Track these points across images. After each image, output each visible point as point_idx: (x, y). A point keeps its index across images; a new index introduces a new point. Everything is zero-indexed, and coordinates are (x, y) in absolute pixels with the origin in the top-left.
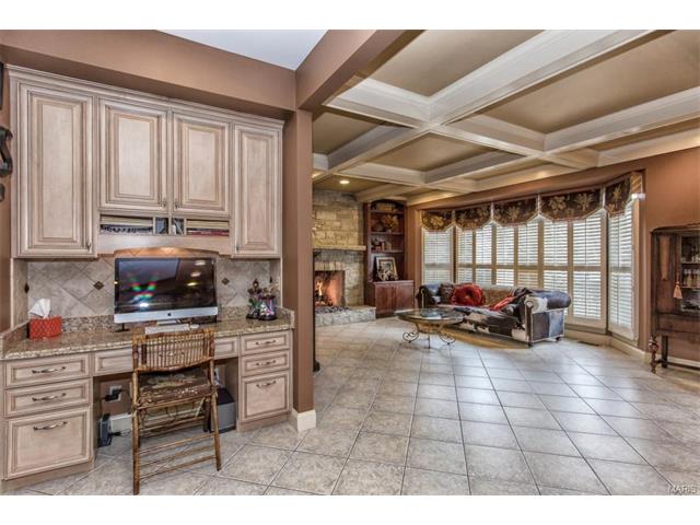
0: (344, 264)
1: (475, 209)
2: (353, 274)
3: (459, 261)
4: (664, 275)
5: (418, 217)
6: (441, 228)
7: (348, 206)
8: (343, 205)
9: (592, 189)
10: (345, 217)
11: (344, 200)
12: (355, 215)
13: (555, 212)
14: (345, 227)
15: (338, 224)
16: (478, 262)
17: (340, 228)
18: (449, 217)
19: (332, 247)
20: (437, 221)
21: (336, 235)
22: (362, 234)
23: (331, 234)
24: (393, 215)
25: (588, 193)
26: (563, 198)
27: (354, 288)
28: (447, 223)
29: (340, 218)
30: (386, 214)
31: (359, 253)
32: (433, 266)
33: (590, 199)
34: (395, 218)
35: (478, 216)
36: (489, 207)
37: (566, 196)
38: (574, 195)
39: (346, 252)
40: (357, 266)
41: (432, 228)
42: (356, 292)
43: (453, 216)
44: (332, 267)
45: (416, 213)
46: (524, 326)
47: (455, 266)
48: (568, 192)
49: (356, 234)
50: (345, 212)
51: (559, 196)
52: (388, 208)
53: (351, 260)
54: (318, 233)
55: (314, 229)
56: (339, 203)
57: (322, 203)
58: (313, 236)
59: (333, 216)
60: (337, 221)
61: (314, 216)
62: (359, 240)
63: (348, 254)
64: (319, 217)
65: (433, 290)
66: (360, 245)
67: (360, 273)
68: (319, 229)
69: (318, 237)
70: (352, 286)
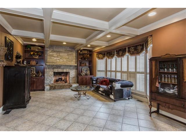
0: (69, 70)
1: (111, 52)
2: (73, 73)
3: (108, 70)
4: (154, 77)
5: (95, 55)
6: (102, 58)
7: (72, 51)
8: (70, 51)
9: (142, 44)
10: (70, 55)
11: (70, 49)
12: (74, 54)
13: (131, 52)
14: (70, 58)
15: (68, 57)
16: (112, 70)
17: (68, 58)
18: (104, 55)
19: (64, 64)
20: (101, 56)
21: (67, 61)
22: (77, 60)
23: (65, 60)
24: (88, 54)
25: (140, 45)
26: (133, 47)
27: (73, 78)
28: (104, 57)
29: (68, 55)
30: (85, 54)
31: (75, 66)
32: (99, 71)
33: (141, 48)
34: (88, 55)
35: (112, 54)
36: (114, 51)
37: (134, 46)
38: (136, 46)
39: (70, 66)
40: (74, 70)
41: (99, 58)
42: (74, 79)
43: (106, 54)
44: (65, 71)
45: (95, 53)
46: (113, 94)
47: (106, 71)
48: (135, 45)
49: (74, 60)
50: (70, 53)
51: (132, 47)
52: (86, 52)
53: (72, 68)
54: (60, 60)
55: (59, 58)
56: (68, 51)
57: (62, 50)
58: (59, 61)
59: (66, 54)
60: (67, 56)
61: (59, 54)
62: (75, 62)
63: (71, 67)
64: (61, 55)
65: (95, 79)
66: (75, 64)
67: (76, 73)
68: (61, 59)
69: (60, 61)
70: (72, 77)
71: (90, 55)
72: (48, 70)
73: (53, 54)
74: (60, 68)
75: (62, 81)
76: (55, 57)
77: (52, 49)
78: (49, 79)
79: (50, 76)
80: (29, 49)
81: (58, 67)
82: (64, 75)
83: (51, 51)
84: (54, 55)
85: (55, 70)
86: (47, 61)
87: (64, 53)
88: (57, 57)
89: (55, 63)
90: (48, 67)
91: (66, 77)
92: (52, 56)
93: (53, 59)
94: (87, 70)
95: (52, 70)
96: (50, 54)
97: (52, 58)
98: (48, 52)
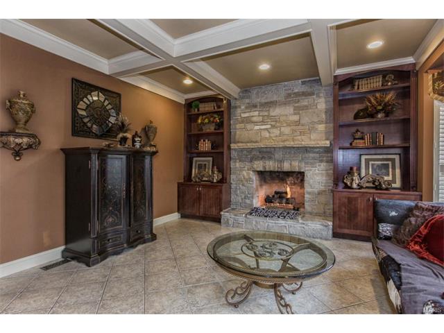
0: (303, 165)
2: (317, 178)
7: (312, 94)
8: (303, 94)
10: (306, 108)
11: (305, 89)
12: (322, 103)
14: (305, 121)
15: (296, 118)
17: (298, 123)
21: (294, 131)
23: (286, 130)
27: (320, 193)
29: (297, 111)
30: (373, 93)
31: (326, 150)
39: (306, 149)
40: (323, 166)
42: (323, 199)
44: (287, 167)
49: (321, 127)
50: (305, 102)
53: (314, 158)
54: (271, 131)
55: (269, 126)
56: (297, 94)
57: (275, 98)
58: (267, 135)
59: (289, 110)
60: (295, 114)
61: (266, 114)
62: (326, 133)
63: (309, 152)
64: (272, 113)
65: (394, 214)
66: (327, 139)
67: (328, 175)
68: (273, 127)
69: (272, 135)
70: (316, 191)
71: (398, 96)
72: (238, 165)
73: (252, 114)
74: (270, 158)
75: (284, 201)
76: (255, 123)
77: (247, 101)
78: (243, 193)
79: (245, 183)
80: (196, 110)
81: (266, 153)
82: (295, 184)
83: (246, 108)
84: (255, 119)
85: (255, 166)
86: (235, 138)
87: (285, 104)
88: (263, 122)
89: (256, 142)
90: (238, 155)
91: (301, 191)
92: (248, 120)
93: (251, 130)
94: (386, 166)
95: (248, 165)
96: (243, 115)
97: (249, 126)
98: (239, 111)
